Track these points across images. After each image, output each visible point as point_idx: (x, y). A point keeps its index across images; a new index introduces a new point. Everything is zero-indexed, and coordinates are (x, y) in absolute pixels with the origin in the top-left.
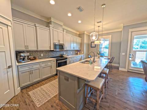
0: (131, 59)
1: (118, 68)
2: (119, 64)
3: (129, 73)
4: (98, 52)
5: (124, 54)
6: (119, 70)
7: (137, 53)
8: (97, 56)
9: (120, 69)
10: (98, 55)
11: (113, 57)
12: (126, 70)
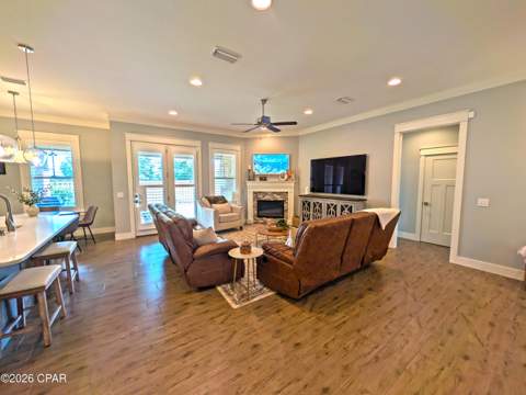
0: (138, 205)
1: (112, 236)
2: (113, 224)
3: (141, 239)
4: (27, 195)
5: (120, 195)
6: (117, 239)
7: (148, 190)
8: (21, 212)
9: (118, 237)
10: (26, 207)
11: (91, 208)
12: (131, 235)
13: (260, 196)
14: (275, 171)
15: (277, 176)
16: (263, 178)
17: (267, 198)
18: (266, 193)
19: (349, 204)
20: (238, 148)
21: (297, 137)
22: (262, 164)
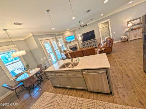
0: (50, 59)
5: (45, 58)
13: (71, 47)
14: (72, 40)
15: (73, 41)
16: (70, 43)
17: (72, 47)
18: (72, 46)
19: (94, 41)
20: (62, 37)
21: (74, 30)
22: (69, 39)
